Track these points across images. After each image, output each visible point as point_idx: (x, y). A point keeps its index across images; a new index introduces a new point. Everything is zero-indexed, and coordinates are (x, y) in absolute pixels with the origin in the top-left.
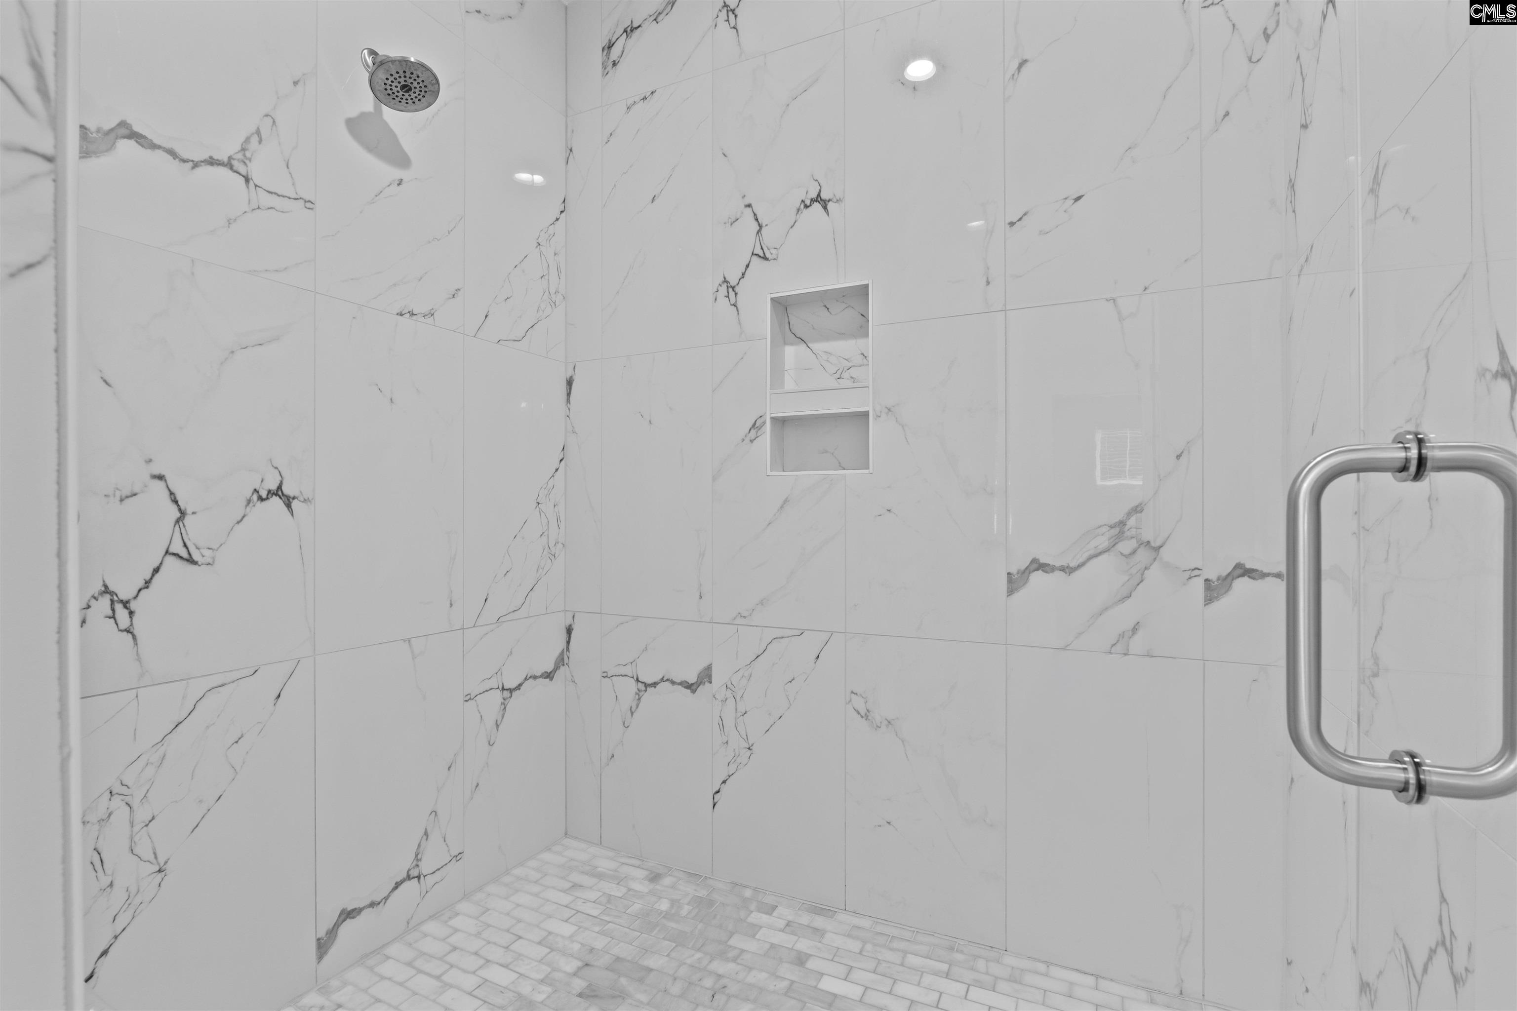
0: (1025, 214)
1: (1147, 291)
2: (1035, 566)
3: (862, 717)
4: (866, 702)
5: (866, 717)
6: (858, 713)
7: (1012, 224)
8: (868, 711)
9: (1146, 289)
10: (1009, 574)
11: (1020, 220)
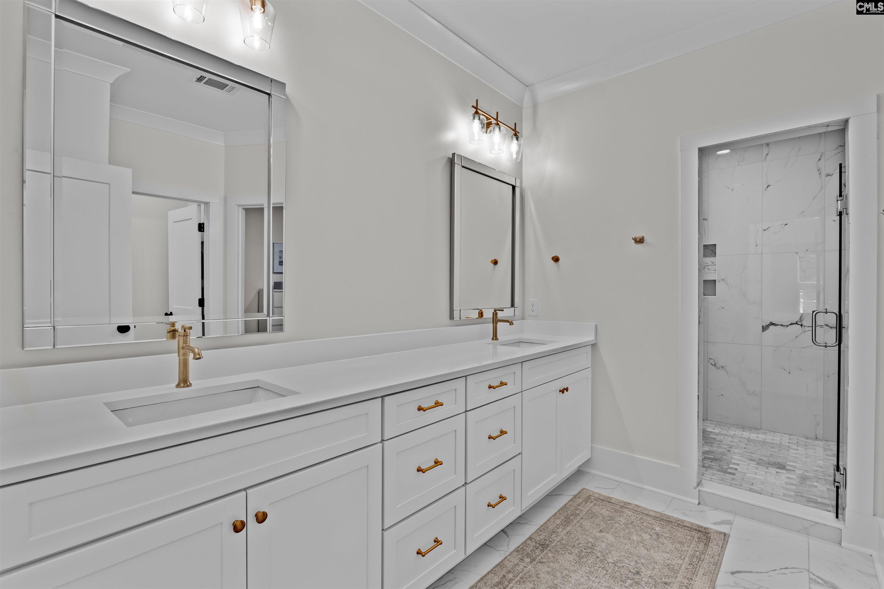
0: (769, 228)
1: (807, 251)
2: (771, 324)
3: (713, 365)
4: (714, 361)
5: (715, 366)
6: (712, 364)
7: (765, 230)
8: (715, 364)
9: (807, 250)
10: (763, 326)
11: (767, 229)
